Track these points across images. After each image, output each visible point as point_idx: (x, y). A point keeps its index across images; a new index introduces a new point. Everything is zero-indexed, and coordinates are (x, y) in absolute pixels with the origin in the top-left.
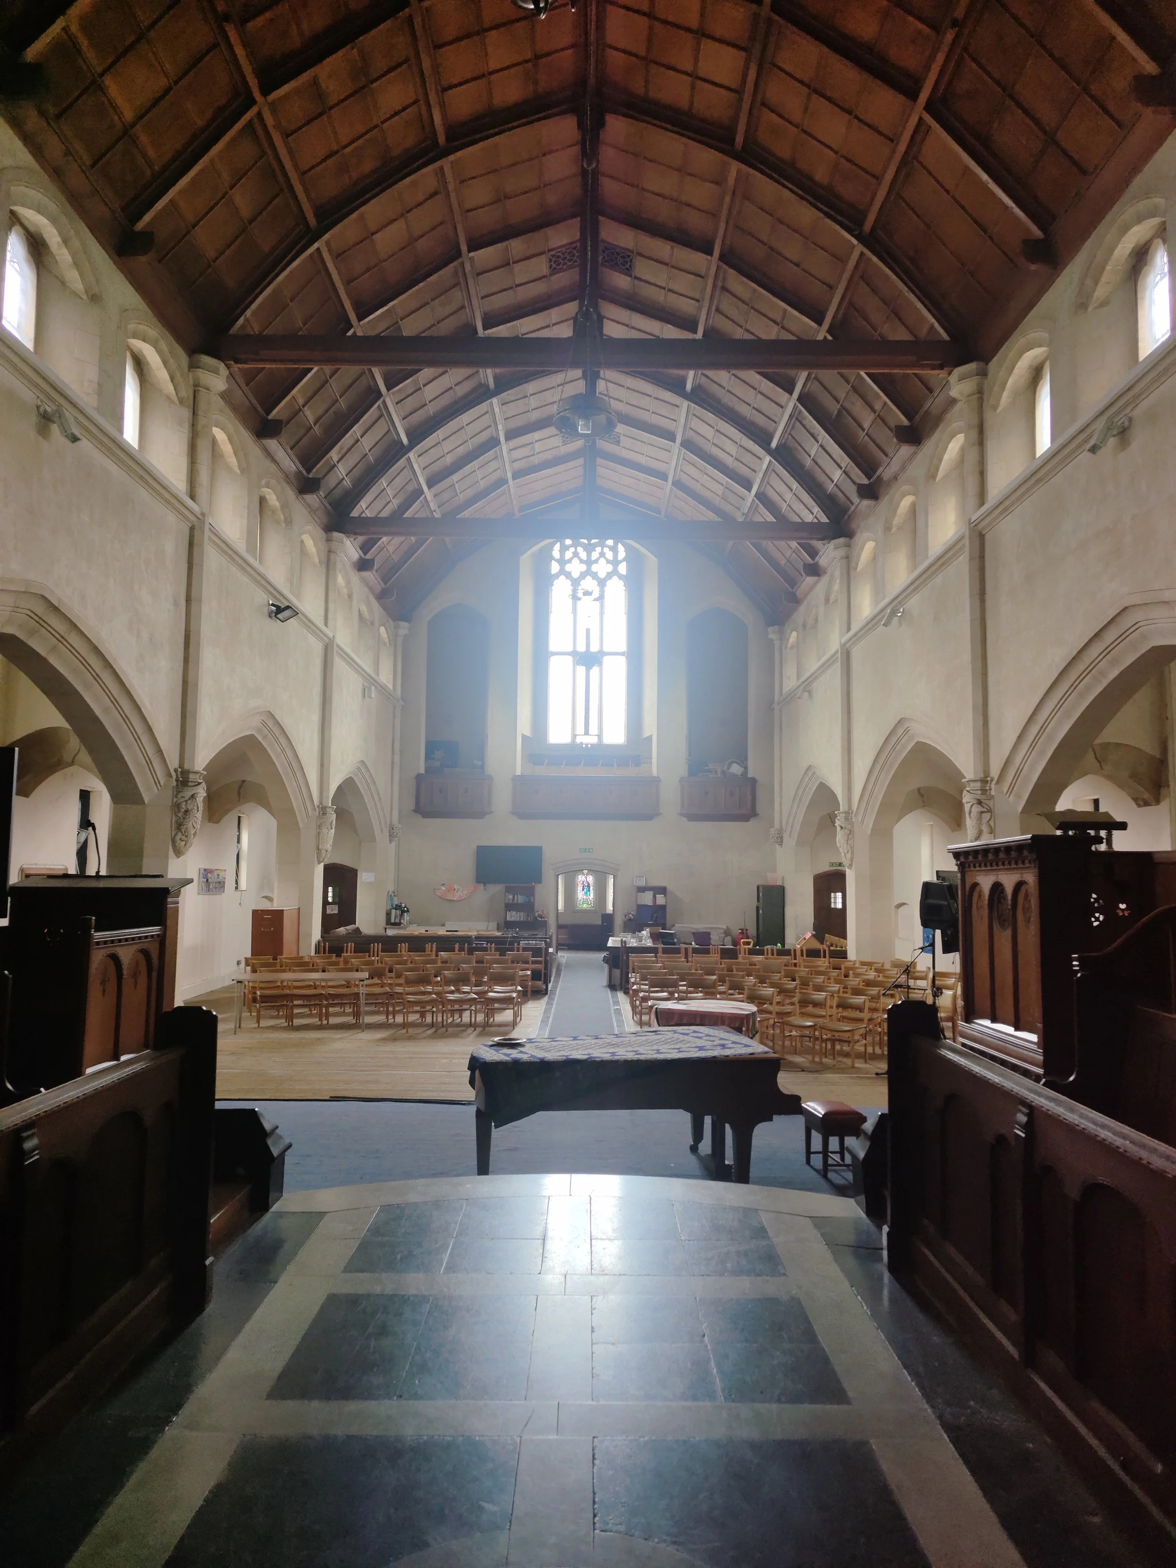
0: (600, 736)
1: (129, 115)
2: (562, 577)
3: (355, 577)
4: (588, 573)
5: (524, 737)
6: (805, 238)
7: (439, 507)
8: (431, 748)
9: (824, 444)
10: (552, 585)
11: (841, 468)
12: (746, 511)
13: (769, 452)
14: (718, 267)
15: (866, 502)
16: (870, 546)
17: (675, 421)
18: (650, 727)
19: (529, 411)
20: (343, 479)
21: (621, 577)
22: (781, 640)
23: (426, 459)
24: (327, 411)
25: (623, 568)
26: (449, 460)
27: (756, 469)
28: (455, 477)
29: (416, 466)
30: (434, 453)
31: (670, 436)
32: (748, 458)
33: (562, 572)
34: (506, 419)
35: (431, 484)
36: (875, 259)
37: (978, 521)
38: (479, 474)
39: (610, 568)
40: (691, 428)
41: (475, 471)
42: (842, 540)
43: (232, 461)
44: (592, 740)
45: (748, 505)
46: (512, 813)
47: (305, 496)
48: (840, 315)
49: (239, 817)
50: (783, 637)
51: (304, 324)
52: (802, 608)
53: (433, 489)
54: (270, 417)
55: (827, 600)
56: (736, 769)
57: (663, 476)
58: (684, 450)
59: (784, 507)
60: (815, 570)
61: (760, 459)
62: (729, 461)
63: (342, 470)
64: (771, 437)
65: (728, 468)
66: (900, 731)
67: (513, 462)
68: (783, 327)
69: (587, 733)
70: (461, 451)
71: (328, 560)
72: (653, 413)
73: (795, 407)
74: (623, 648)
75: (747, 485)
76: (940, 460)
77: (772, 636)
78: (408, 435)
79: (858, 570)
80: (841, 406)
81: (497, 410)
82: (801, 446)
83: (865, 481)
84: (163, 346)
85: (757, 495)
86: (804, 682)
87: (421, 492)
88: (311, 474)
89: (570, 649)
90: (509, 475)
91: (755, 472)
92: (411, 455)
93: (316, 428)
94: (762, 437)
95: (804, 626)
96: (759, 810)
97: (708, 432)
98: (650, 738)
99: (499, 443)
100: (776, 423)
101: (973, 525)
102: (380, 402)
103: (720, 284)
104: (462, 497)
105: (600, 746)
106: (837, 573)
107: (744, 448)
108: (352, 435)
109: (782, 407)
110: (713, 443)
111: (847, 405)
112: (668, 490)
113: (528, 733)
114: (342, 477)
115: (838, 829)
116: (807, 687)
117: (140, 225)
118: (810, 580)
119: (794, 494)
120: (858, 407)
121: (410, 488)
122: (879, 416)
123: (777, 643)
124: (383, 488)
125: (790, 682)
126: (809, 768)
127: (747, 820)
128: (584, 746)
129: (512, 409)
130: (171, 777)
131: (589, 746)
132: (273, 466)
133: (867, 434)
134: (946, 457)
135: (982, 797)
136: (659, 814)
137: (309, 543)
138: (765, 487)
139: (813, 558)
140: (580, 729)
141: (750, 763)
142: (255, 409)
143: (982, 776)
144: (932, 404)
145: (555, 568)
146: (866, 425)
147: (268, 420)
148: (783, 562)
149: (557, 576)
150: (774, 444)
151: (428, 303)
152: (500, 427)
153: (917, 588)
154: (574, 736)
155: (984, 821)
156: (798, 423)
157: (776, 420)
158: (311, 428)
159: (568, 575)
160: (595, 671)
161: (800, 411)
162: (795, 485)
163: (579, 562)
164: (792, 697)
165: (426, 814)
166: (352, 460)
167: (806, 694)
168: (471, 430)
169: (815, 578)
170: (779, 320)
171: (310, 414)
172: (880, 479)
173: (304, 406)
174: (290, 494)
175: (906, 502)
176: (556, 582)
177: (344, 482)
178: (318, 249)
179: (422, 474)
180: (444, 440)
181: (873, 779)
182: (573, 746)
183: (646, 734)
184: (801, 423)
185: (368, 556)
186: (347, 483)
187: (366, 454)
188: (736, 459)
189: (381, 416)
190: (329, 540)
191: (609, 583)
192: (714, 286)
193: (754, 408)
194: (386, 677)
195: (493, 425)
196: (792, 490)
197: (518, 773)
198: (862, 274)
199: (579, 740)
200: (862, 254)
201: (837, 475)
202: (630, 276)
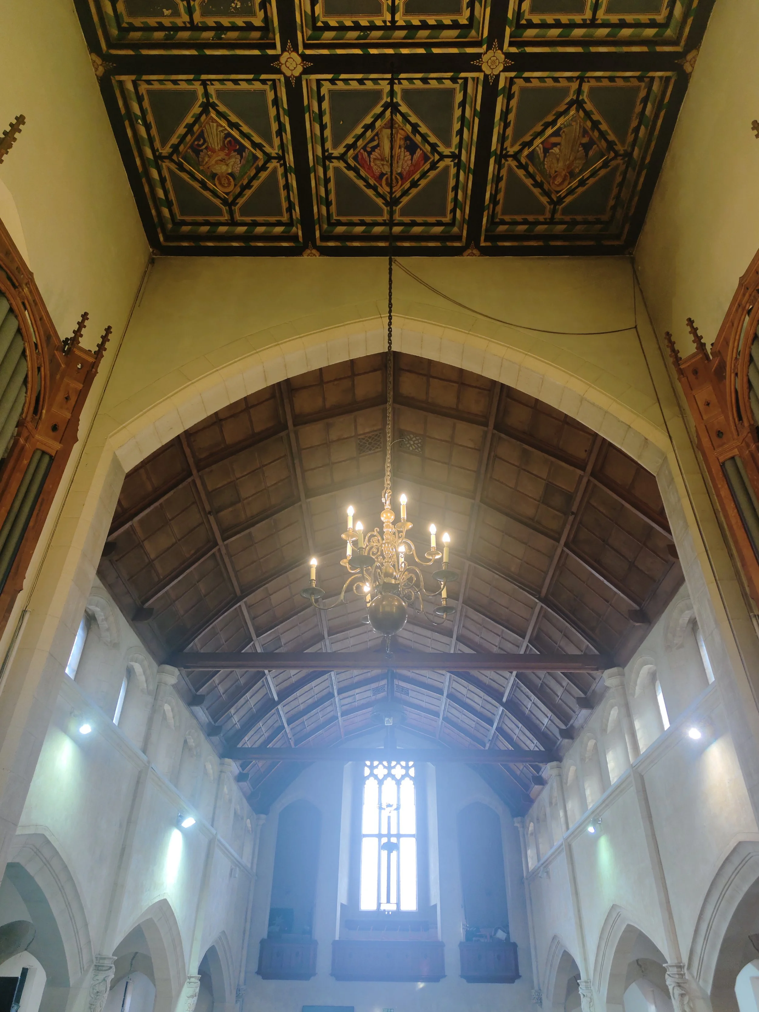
0: (398, 904)
1: (153, 556)
2: (372, 779)
3: (235, 787)
4: (389, 775)
5: (342, 905)
6: (509, 596)
7: (293, 736)
8: (274, 914)
9: (535, 702)
10: (365, 784)
11: (548, 717)
12: (491, 738)
13: (502, 704)
14: (462, 606)
15: (566, 741)
16: (572, 769)
17: (443, 683)
18: (435, 898)
19: (353, 677)
20: (236, 723)
21: (411, 778)
22: (523, 827)
23: (287, 709)
24: (232, 685)
25: (412, 772)
26: (302, 707)
27: (495, 713)
28: (305, 718)
29: (281, 712)
30: (293, 704)
31: (440, 691)
32: (489, 707)
33: (372, 774)
34: (338, 682)
35: (289, 722)
36: (549, 610)
37: (637, 766)
38: (320, 715)
39: (403, 772)
40: (452, 688)
41: (318, 713)
42: (554, 763)
43: (171, 721)
44: (392, 907)
45: (492, 734)
46: (332, 975)
47: (210, 737)
48: (535, 634)
49: (127, 983)
50: (525, 826)
51: (225, 642)
52: (535, 805)
53: (291, 726)
54: (198, 693)
55: (551, 803)
56: (501, 935)
57: (437, 714)
58: (449, 700)
59: (515, 737)
60: (541, 781)
61: (497, 708)
62: (478, 708)
63: (235, 719)
64: (502, 695)
65: (477, 711)
66: (614, 915)
67: (342, 706)
68: (503, 638)
69: (388, 901)
70: (310, 701)
71: (220, 777)
72: (429, 678)
73: (515, 680)
74: (413, 831)
75: (490, 722)
76: (608, 720)
77: (516, 824)
78: (278, 695)
79: (568, 784)
80: (542, 681)
81: (333, 678)
82: (521, 702)
83: (563, 727)
84: (146, 663)
85: (497, 729)
86: (543, 864)
87: (283, 727)
88: (216, 723)
89: (377, 832)
90: (339, 714)
91: (494, 715)
92: (279, 707)
93: (224, 696)
94: (497, 695)
95: (538, 819)
96: (521, 972)
97: (464, 691)
98: (435, 906)
99: (334, 696)
100: (504, 687)
101: (634, 769)
102: (264, 679)
103: (464, 614)
104: (308, 729)
105: (398, 912)
106: (555, 785)
107: (486, 700)
108: (245, 698)
109: (507, 679)
110: (467, 697)
111: (545, 681)
112: (440, 723)
113: (345, 901)
114: (235, 723)
115: (582, 996)
116: (545, 865)
117: (147, 605)
118: (537, 787)
119: (520, 730)
120: (552, 683)
121: (276, 725)
122: (565, 689)
123: (521, 830)
124: (259, 727)
125: (532, 863)
126: (555, 938)
127: (513, 982)
128: (386, 913)
129: (343, 676)
130: (93, 963)
131: (390, 913)
132: (195, 721)
133: (560, 699)
134: (611, 719)
135: (680, 981)
136: (445, 976)
137: (209, 767)
138: (501, 725)
139: (538, 773)
140: (384, 899)
141: (511, 929)
142: (190, 690)
143: (676, 962)
144: (596, 687)
145: (367, 771)
146: (559, 694)
147: (196, 695)
148: (518, 773)
149: (368, 777)
150: (504, 700)
151: (297, 625)
152: (335, 687)
153: (607, 805)
154: (379, 904)
155: (685, 1002)
156: (518, 689)
157: (504, 686)
158: (221, 696)
159: (376, 777)
160: (394, 854)
161: (518, 683)
162: (520, 725)
163: (383, 767)
164: (534, 875)
165: (266, 976)
166: (242, 712)
167: (545, 874)
168: (317, 690)
169: (541, 787)
170: (500, 634)
171: (221, 689)
172: (572, 726)
173: (218, 685)
174: (202, 737)
175: (591, 743)
176: (367, 782)
177: (236, 725)
178: (240, 606)
179: (285, 716)
180: (300, 696)
181: (601, 954)
182: (379, 912)
183: (432, 903)
184: (520, 689)
185: (245, 772)
186: (238, 726)
187: (252, 708)
188: (481, 706)
189: (264, 685)
190: (222, 764)
191: (403, 782)
192: (461, 615)
193: (490, 679)
194: (246, 860)
195: (330, 686)
196: (519, 728)
197: (337, 938)
198: (543, 615)
199: (383, 907)
200: (542, 606)
201: (546, 721)
202: (413, 608)
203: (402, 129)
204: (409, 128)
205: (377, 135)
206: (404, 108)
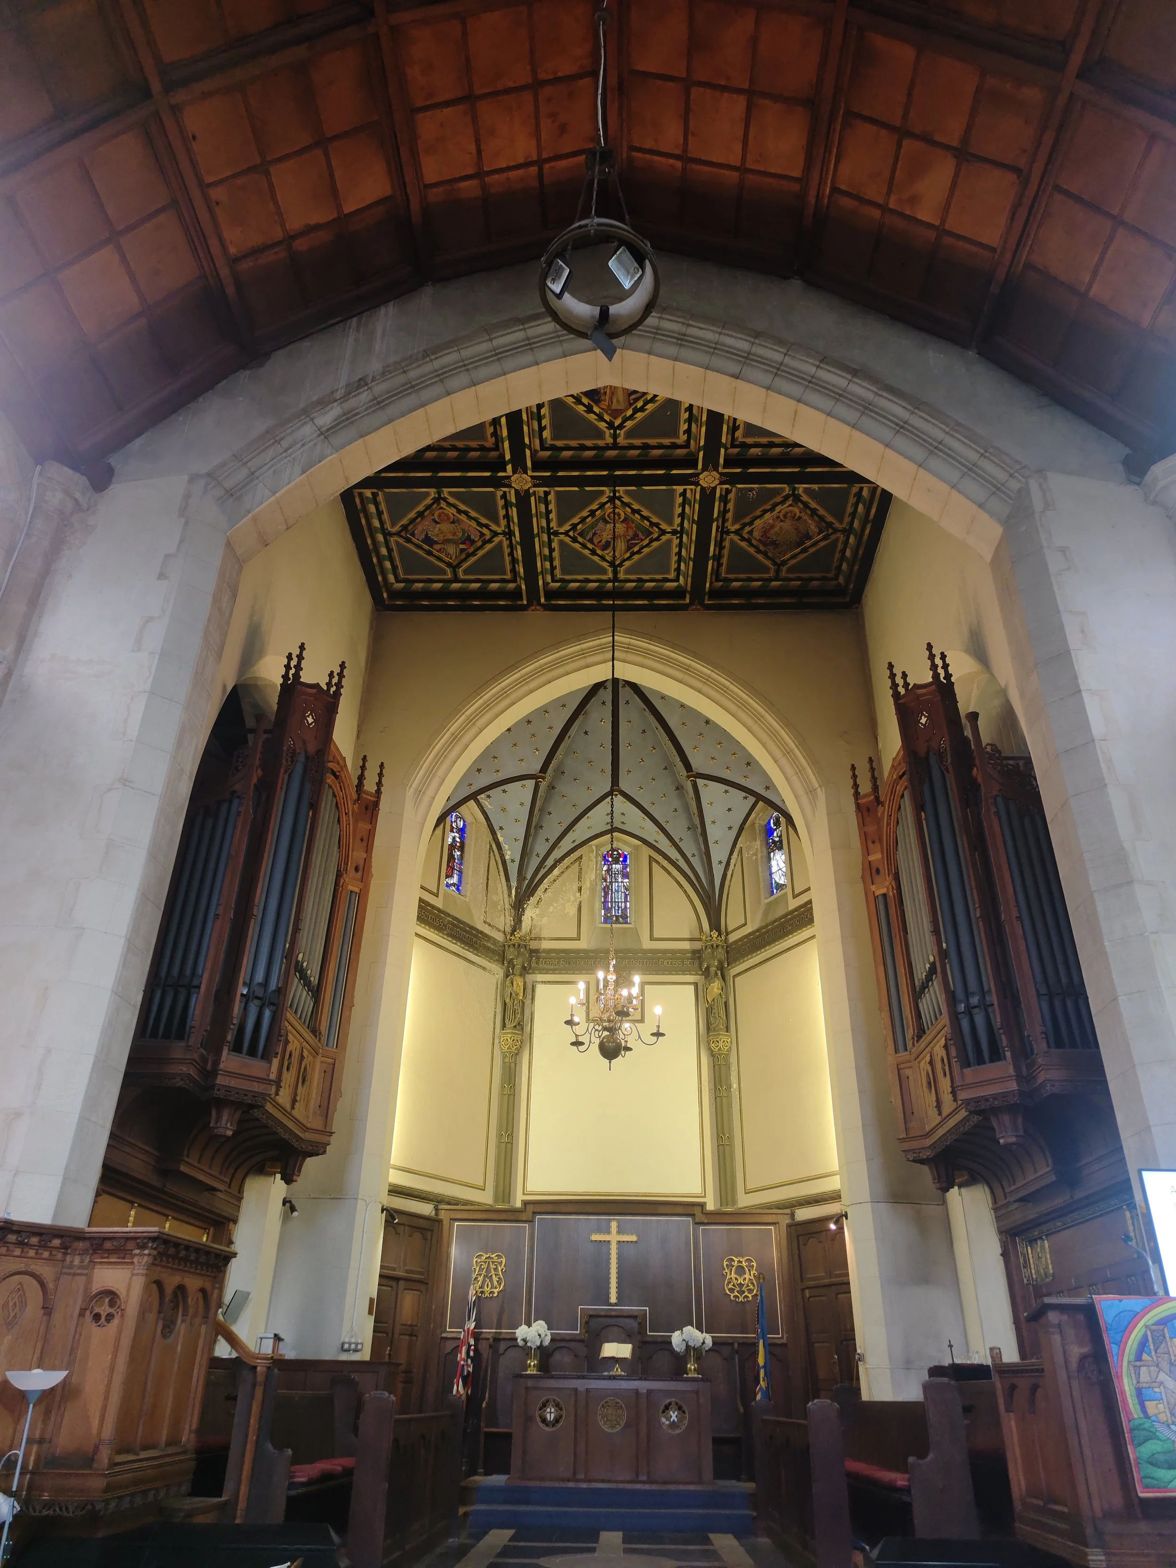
203: (603, 409)
204: (596, 409)
205: (631, 405)
206: (602, 425)
